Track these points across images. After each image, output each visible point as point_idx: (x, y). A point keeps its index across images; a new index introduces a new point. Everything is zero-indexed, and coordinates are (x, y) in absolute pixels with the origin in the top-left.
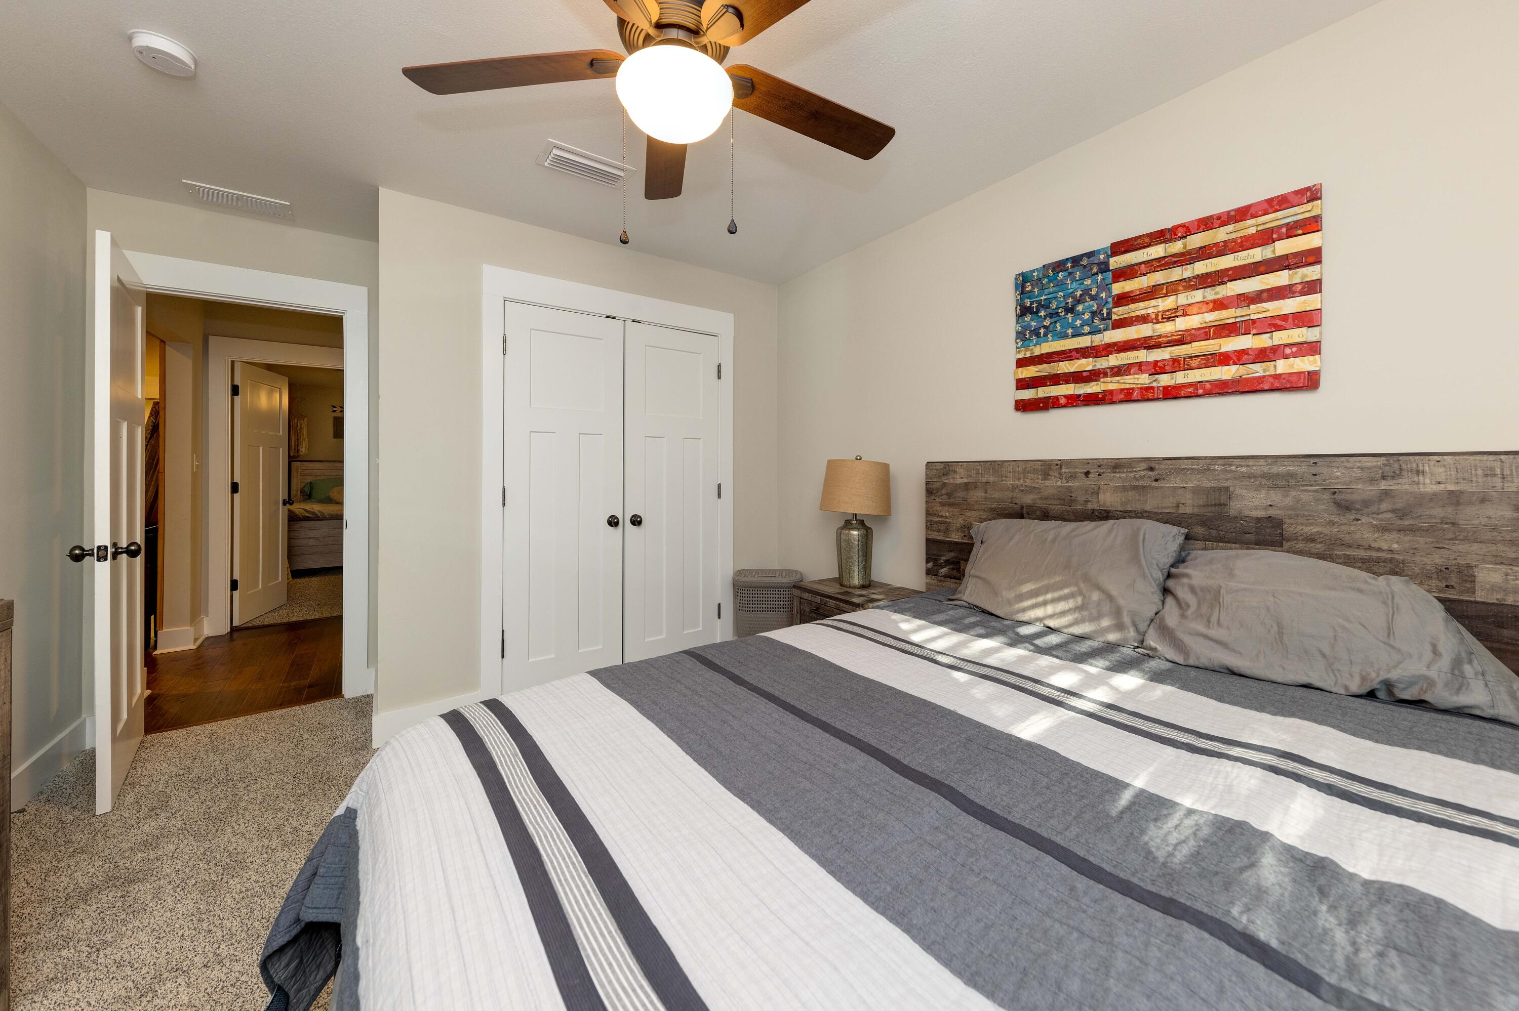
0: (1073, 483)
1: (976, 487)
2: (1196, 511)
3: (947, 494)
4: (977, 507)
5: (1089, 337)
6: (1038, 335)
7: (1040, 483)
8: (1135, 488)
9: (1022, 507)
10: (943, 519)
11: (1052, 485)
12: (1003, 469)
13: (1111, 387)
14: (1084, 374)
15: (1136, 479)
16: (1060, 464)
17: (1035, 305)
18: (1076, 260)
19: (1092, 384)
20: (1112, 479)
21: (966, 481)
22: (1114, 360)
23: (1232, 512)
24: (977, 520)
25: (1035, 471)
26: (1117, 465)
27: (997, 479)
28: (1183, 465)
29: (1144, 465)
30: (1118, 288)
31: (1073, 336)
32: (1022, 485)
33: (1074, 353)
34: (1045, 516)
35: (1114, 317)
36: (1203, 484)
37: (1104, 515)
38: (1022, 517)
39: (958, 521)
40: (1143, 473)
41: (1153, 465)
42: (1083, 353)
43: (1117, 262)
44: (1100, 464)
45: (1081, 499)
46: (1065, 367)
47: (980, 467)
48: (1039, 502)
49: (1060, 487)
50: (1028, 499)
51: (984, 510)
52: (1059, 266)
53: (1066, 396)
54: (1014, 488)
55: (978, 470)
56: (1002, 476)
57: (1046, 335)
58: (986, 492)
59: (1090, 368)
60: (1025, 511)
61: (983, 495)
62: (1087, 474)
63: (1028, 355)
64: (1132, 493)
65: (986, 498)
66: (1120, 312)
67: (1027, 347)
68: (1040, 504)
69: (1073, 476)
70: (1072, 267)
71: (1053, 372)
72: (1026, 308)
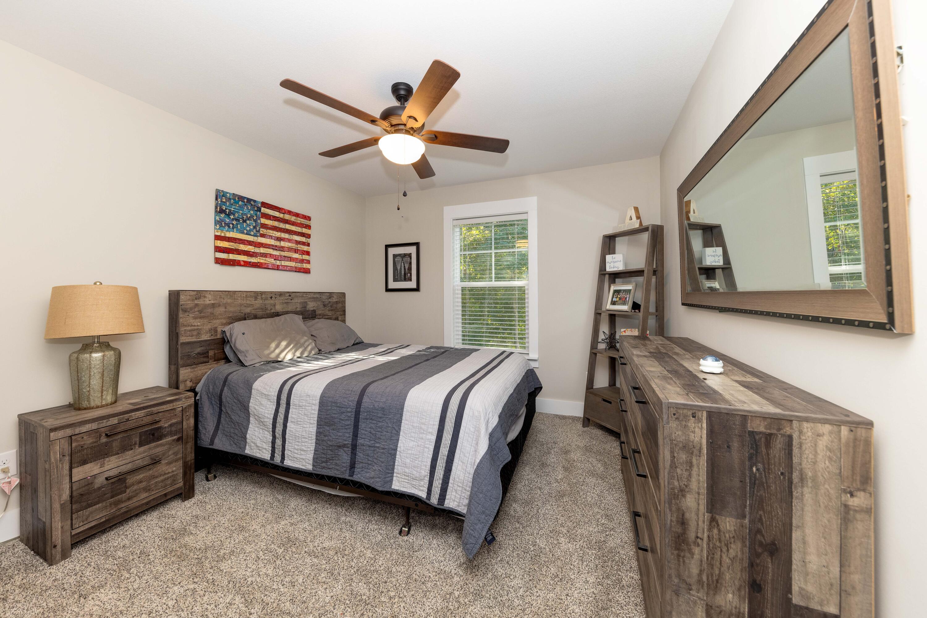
0: (267, 302)
1: (219, 306)
2: (300, 310)
3: (198, 311)
4: (220, 317)
5: (252, 237)
6: (229, 227)
7: (253, 302)
8: (286, 303)
9: (245, 314)
10: (196, 328)
11: (258, 303)
12: (236, 295)
13: (262, 261)
14: (251, 253)
15: (286, 299)
16: (262, 293)
17: (228, 211)
18: (249, 200)
19: (254, 258)
20: (279, 299)
21: (213, 302)
22: (262, 250)
23: (307, 309)
24: (220, 324)
25: (251, 297)
26: (281, 294)
27: (232, 301)
28: (298, 294)
29: (288, 294)
30: (263, 221)
31: (246, 234)
32: (245, 303)
33: (246, 242)
34: (256, 317)
35: (261, 232)
36: (302, 301)
37: (277, 314)
38: (245, 319)
39: (208, 327)
40: (288, 297)
41: (291, 294)
42: (250, 243)
43: (263, 210)
44: (275, 293)
45: (269, 308)
46: (242, 247)
47: (222, 294)
48: (253, 311)
49: (262, 304)
50: (248, 310)
51: (224, 318)
52: (241, 198)
53: (243, 261)
54: (241, 305)
55: (221, 296)
56: (235, 299)
57: (233, 228)
58: (226, 308)
59: (253, 251)
60: (246, 316)
61: (224, 310)
62: (271, 297)
63: (223, 235)
64: (285, 305)
65: (226, 311)
66: (263, 231)
67: (222, 231)
68: (253, 312)
69: (266, 299)
70: (247, 202)
71: (237, 248)
72: (222, 209)
